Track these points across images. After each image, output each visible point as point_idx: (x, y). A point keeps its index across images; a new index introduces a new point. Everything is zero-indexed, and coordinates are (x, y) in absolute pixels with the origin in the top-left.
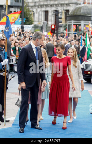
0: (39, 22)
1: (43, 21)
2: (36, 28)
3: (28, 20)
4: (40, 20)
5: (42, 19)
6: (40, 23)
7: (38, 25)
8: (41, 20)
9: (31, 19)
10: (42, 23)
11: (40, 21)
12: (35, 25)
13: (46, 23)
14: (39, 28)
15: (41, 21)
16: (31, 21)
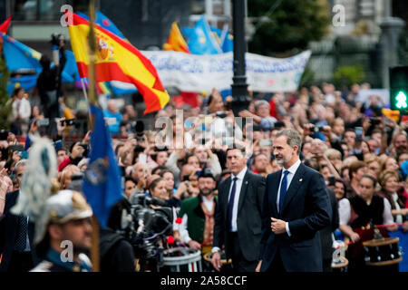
0: (361, 23)
1: (384, 14)
2: (344, 59)
3: (294, 15)
4: (366, 12)
5: (379, 7)
6: (365, 30)
7: (355, 38)
8: (373, 8)
9: (310, 12)
10: (378, 30)
11: (367, 17)
12: (337, 42)
13: (396, 26)
14: (359, 57)
15: (372, 17)
16: (312, 18)
